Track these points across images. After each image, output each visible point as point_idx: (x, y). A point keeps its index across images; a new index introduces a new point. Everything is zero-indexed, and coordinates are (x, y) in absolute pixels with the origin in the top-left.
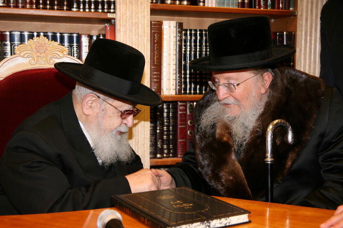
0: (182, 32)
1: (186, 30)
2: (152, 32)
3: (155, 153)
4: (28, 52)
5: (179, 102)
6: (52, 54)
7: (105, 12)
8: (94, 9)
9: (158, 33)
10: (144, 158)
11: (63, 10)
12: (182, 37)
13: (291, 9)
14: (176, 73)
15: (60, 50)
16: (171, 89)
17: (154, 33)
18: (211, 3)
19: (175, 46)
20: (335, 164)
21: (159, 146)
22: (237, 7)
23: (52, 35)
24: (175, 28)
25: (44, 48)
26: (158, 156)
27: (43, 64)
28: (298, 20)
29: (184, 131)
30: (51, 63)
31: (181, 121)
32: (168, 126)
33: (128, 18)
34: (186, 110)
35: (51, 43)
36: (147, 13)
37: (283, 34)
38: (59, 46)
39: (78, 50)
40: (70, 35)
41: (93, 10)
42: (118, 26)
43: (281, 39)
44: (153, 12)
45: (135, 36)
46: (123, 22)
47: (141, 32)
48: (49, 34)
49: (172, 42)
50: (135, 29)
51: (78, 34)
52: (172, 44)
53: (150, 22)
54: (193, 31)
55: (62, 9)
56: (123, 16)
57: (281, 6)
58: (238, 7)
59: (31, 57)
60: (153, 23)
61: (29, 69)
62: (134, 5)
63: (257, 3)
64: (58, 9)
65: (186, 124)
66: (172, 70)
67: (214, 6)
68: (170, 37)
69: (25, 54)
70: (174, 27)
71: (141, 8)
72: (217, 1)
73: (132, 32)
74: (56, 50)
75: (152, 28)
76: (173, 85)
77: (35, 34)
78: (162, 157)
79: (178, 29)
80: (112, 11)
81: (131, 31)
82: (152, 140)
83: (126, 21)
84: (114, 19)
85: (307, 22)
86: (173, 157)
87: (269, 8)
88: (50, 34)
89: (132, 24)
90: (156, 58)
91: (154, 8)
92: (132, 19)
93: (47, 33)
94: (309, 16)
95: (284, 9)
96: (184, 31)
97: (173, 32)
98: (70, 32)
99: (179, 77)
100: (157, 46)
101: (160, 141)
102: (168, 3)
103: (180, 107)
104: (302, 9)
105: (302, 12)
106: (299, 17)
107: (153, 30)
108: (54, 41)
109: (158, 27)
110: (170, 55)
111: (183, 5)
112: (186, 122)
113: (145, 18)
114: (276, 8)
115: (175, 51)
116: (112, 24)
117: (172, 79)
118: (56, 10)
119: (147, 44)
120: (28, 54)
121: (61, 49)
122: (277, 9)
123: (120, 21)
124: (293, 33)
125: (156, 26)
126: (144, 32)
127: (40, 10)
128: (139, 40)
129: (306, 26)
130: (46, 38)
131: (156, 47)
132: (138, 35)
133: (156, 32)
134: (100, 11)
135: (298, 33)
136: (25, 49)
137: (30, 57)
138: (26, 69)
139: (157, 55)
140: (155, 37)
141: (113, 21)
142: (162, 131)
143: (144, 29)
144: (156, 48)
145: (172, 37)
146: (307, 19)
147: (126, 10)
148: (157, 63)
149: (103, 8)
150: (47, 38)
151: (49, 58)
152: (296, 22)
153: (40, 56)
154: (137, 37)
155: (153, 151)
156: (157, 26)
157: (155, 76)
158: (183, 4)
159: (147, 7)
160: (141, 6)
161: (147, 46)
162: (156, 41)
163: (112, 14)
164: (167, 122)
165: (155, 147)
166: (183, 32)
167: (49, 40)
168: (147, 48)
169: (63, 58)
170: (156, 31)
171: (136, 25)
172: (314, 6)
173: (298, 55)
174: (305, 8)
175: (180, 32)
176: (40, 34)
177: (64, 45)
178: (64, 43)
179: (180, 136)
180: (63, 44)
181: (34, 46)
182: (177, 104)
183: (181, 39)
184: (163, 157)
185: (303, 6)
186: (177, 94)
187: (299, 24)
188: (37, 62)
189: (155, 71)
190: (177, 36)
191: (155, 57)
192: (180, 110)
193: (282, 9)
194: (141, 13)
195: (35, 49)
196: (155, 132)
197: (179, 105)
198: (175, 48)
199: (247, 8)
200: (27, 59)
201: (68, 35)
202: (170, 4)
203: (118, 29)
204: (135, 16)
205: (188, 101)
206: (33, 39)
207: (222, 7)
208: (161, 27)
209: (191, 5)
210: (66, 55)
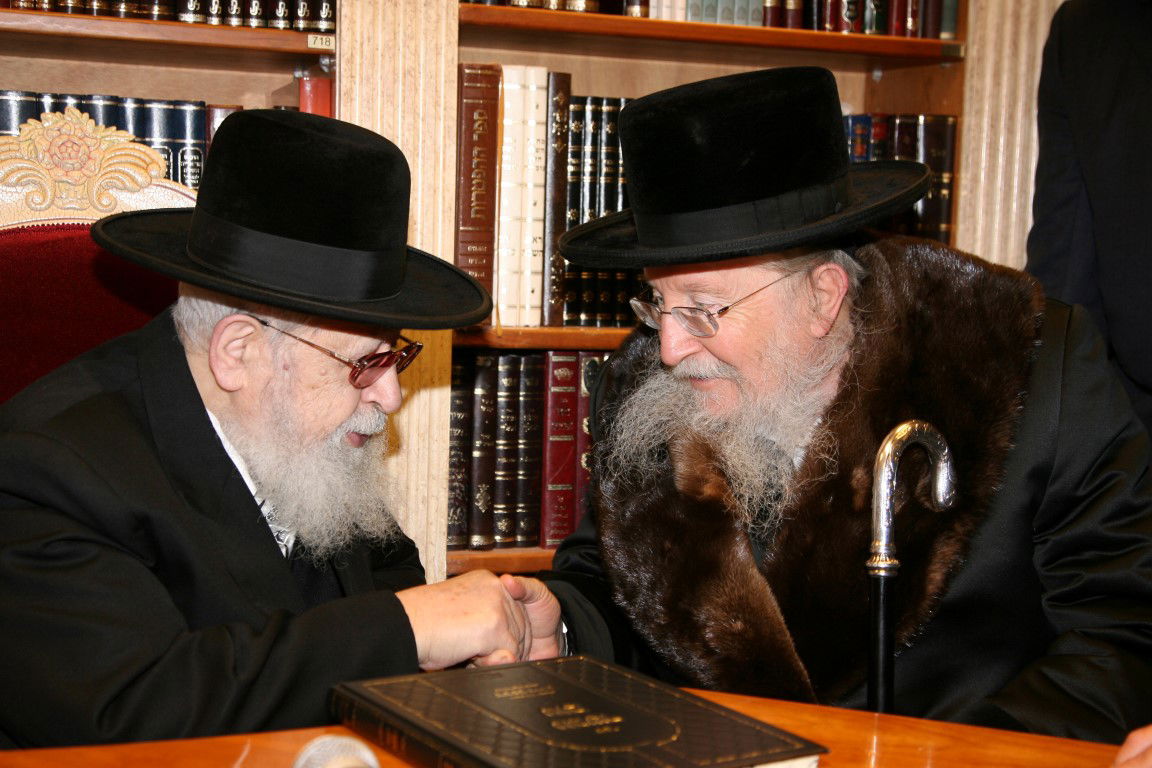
0: (568, 108)
1: (582, 101)
2: (464, 106)
3: (465, 530)
4: (20, 165)
5: (551, 353)
6: (109, 175)
7: (297, 29)
8: (257, 17)
9: (485, 107)
10: (426, 548)
11: (149, 17)
12: (567, 123)
13: (945, 36)
14: (543, 252)
15: (137, 161)
16: (524, 307)
17: (472, 108)
18: (667, 7)
19: (543, 155)
20: (1088, 576)
21: (480, 505)
22: (761, 23)
23: (105, 107)
24: (544, 93)
25: (79, 151)
26: (476, 540)
27: (75, 209)
28: (968, 76)
29: (567, 453)
30: (102, 205)
31: (558, 418)
32: (512, 437)
33: (379, 52)
34: (574, 381)
35: (104, 134)
36: (447, 35)
37: (916, 125)
38: (132, 145)
39: (200, 161)
40: (171, 107)
41: (254, 23)
42: (343, 80)
43: (907, 140)
44: (469, 32)
45: (403, 117)
46: (361, 65)
47: (425, 104)
48: (95, 102)
49: (533, 141)
50: (404, 91)
51: (202, 104)
52: (531, 150)
53: (456, 70)
54: (605, 102)
55: (145, 12)
56: (362, 44)
57: (910, 22)
58: (764, 24)
59: (34, 183)
60: (467, 71)
61: (26, 226)
62: (401, 8)
63: (828, 12)
64: (129, 15)
65: (575, 430)
66: (528, 240)
67: (679, 17)
68: (524, 122)
69: (12, 172)
70: (539, 88)
71: (428, 19)
72: (690, 2)
73: (392, 103)
74: (123, 159)
75: (464, 90)
76: (533, 292)
77: (47, 101)
78: (490, 546)
79: (554, 96)
80: (323, 25)
81: (390, 98)
82: (456, 484)
83: (373, 64)
84: (331, 55)
85: (997, 83)
86: (526, 544)
87: (867, 32)
88: (99, 103)
89: (395, 73)
90: (477, 196)
91: (472, 17)
92: (394, 55)
93: (90, 97)
94: (1006, 64)
95: (920, 34)
96: (574, 104)
97: (534, 106)
98: (172, 99)
99: (553, 264)
100: (479, 152)
101: (483, 488)
102: (521, 4)
103: (555, 372)
104: (983, 39)
105: (982, 47)
106: (970, 64)
107: (466, 98)
108: (114, 128)
109: (484, 85)
110: (523, 185)
111: (573, 11)
112: (575, 425)
113: (438, 54)
114: (894, 32)
115: (543, 173)
116: (322, 70)
117: (527, 273)
118: (122, 16)
119: (445, 146)
120: (23, 173)
121: (139, 158)
122: (897, 34)
123: (351, 61)
124: (951, 120)
125: (479, 85)
126: (437, 104)
127: (65, 15)
128: (418, 130)
129: (996, 96)
130: (86, 115)
131: (478, 157)
132: (415, 113)
133: (479, 104)
134: (281, 24)
135: (968, 121)
136: (13, 154)
137: (27, 184)
138: (15, 227)
139: (479, 185)
140: (474, 121)
141: (326, 61)
142: (490, 452)
143: (436, 91)
144: (475, 161)
145: (532, 123)
146: (997, 75)
147: (373, 22)
148: (477, 212)
149: (291, 17)
150: (91, 117)
151: (95, 189)
152: (962, 84)
153: (64, 179)
154: (409, 119)
155: (456, 523)
156: (481, 82)
157: (471, 261)
158: (572, 8)
159: (447, 13)
160: (426, 12)
161: (444, 153)
162: (475, 137)
163: (324, 37)
164: (509, 423)
165: (465, 510)
166: (572, 107)
167: (97, 124)
168: (444, 160)
169: (146, 190)
170: (477, 101)
171: (408, 77)
172: (1025, 27)
173: (965, 197)
174: (991, 35)
175: (561, 108)
176: (63, 101)
177: (149, 144)
178: (150, 136)
179: (553, 472)
180: (147, 139)
181: (43, 145)
182: (544, 360)
183: (561, 132)
184: (492, 546)
185: (984, 27)
186: (546, 323)
187: (972, 88)
188: (52, 202)
189: (472, 243)
190: (550, 119)
191: (471, 192)
192: (555, 378)
193: (914, 34)
194: (426, 38)
195: (47, 154)
196: (464, 457)
197: (551, 365)
198: (542, 163)
199: (793, 27)
200: (19, 189)
201: (165, 107)
202: (528, 6)
203: (343, 89)
204: (404, 46)
205: (582, 350)
206: (39, 119)
207: (707, 22)
208: (497, 88)
209: (602, 10)
210: (156, 177)
